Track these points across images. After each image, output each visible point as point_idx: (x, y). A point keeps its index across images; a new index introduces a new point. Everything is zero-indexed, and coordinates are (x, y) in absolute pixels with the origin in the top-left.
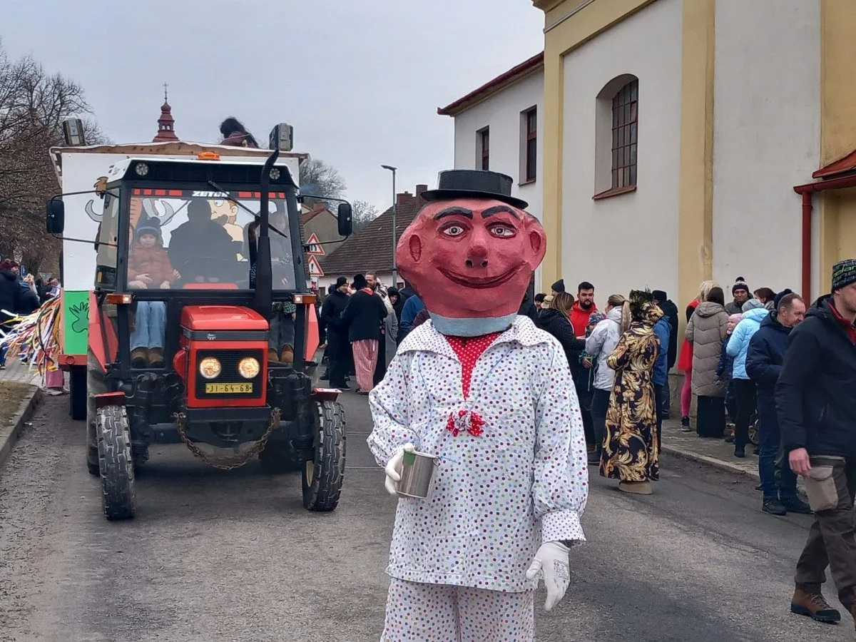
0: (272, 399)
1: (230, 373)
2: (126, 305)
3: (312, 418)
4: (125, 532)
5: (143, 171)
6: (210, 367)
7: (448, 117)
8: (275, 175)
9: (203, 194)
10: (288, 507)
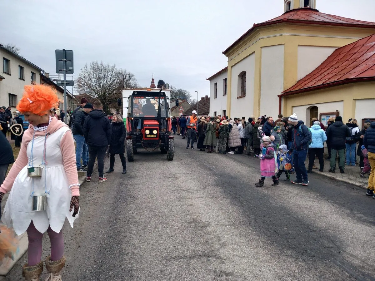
0: (160, 138)
1: (151, 133)
3: (168, 142)
5: (136, 93)
6: (147, 132)
8: (162, 94)
9: (148, 98)
10: (164, 160)
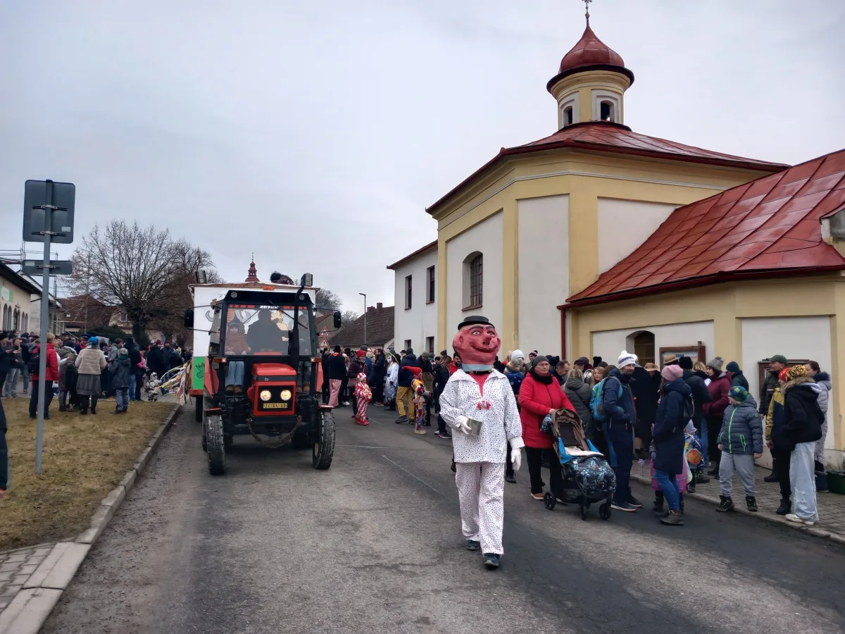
0: (298, 411)
1: (276, 398)
2: (224, 363)
3: (318, 420)
4: (219, 481)
5: (234, 296)
6: (266, 395)
7: (392, 270)
8: (302, 298)
9: (265, 307)
10: (305, 467)
